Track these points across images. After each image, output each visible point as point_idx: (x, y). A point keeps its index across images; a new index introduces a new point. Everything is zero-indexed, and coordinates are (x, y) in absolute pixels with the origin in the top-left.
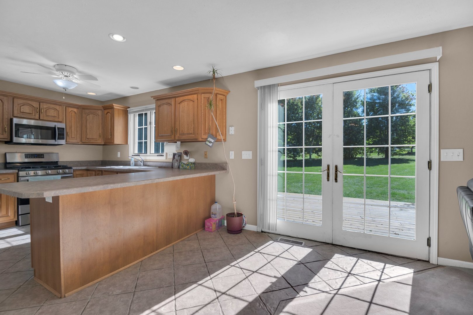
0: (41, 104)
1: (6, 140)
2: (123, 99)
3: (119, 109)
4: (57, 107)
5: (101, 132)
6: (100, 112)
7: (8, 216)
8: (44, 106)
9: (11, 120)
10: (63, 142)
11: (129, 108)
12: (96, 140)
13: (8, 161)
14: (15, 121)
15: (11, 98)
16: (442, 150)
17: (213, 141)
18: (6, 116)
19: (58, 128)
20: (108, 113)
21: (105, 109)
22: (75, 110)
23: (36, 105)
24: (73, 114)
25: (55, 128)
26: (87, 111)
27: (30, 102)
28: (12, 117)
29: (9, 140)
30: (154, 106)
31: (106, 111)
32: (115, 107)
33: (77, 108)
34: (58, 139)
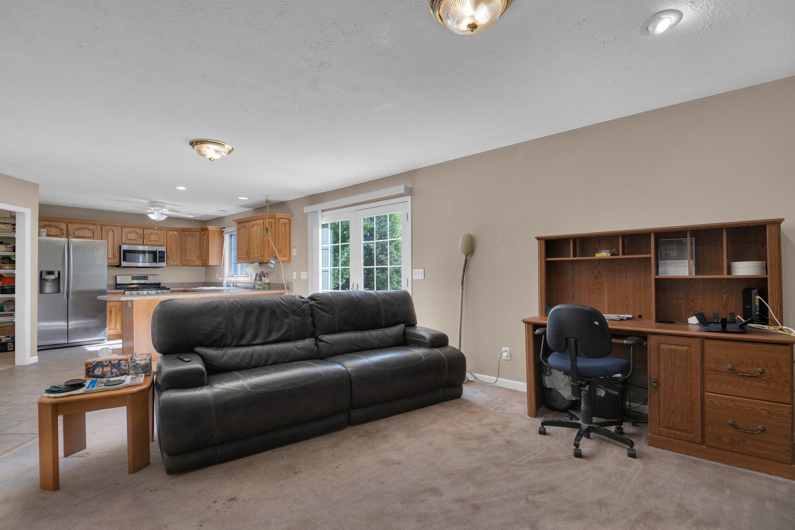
0: (145, 230)
1: (116, 264)
2: (218, 220)
3: (214, 230)
4: (159, 232)
5: (199, 253)
6: (198, 234)
7: (116, 329)
8: (147, 232)
9: (120, 246)
10: (164, 264)
11: (224, 228)
12: (195, 262)
13: (118, 282)
14: (125, 247)
15: (121, 227)
16: (413, 270)
17: (274, 262)
18: (116, 244)
19: (159, 252)
20: (204, 234)
21: (202, 231)
22: (175, 233)
23: (140, 231)
24: (173, 237)
25: (156, 251)
26: (186, 233)
27: (135, 230)
28: (121, 244)
29: (118, 264)
30: (235, 228)
31: (203, 233)
32: (209, 229)
33: (178, 231)
34: (159, 262)
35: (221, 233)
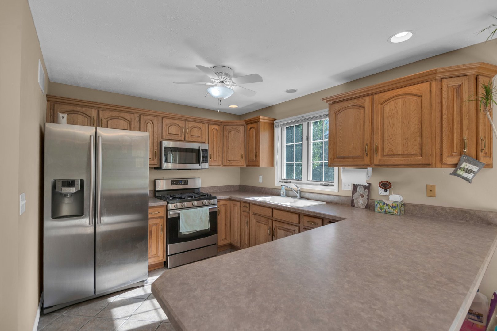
0: (187, 122)
1: (156, 166)
2: (267, 109)
3: (264, 122)
4: (201, 125)
5: (242, 152)
6: (242, 129)
7: (158, 256)
8: (189, 125)
9: (161, 143)
10: (206, 166)
11: (275, 120)
12: (238, 162)
13: (157, 189)
14: (165, 144)
15: (161, 118)
18: (156, 140)
19: (202, 150)
20: (251, 128)
21: (247, 124)
22: (217, 127)
23: (181, 124)
24: (215, 132)
25: (199, 149)
26: (228, 128)
27: (176, 122)
28: (161, 140)
29: (158, 166)
31: (249, 127)
32: (261, 120)
33: (219, 125)
34: (202, 163)
35: (271, 126)
